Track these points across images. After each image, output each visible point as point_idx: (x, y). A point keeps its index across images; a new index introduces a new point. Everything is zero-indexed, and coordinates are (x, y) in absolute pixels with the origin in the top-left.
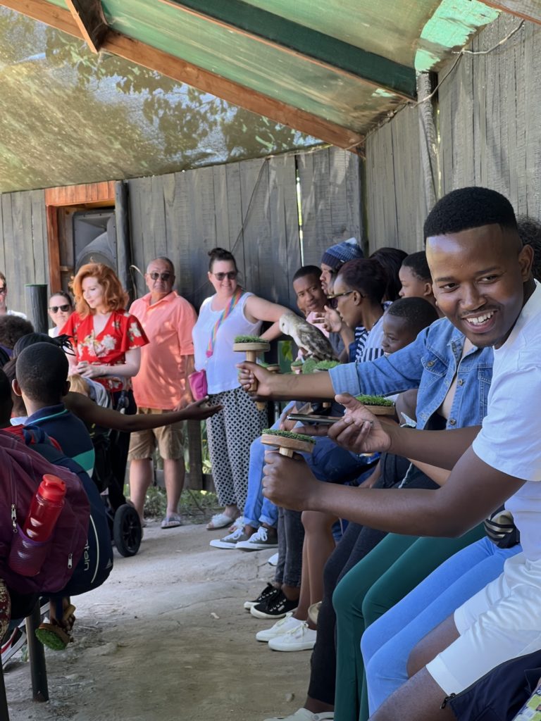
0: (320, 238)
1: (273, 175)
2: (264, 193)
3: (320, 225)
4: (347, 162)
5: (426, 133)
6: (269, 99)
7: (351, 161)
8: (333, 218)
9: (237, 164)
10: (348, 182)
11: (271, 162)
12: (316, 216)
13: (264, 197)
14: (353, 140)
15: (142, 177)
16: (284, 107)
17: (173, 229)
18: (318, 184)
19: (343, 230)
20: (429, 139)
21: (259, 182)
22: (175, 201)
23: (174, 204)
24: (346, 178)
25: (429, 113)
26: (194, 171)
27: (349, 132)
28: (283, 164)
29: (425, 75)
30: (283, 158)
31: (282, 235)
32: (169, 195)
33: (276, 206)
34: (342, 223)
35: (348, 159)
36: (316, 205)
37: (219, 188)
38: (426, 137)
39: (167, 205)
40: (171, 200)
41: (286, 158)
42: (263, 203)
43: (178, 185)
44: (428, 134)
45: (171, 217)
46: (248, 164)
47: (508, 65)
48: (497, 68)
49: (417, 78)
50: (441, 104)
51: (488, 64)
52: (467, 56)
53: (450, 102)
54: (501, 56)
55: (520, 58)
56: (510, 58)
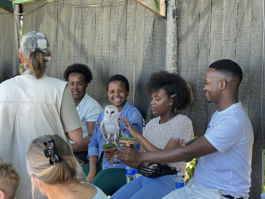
20: (18, 29)
29: (17, 5)
44: (18, 27)
47: (90, 13)
48: (80, 12)
49: (13, 5)
50: (26, 17)
51: (71, 10)
52: (52, 4)
53: (35, 17)
54: (83, 9)
55: (100, 13)
56: (91, 11)
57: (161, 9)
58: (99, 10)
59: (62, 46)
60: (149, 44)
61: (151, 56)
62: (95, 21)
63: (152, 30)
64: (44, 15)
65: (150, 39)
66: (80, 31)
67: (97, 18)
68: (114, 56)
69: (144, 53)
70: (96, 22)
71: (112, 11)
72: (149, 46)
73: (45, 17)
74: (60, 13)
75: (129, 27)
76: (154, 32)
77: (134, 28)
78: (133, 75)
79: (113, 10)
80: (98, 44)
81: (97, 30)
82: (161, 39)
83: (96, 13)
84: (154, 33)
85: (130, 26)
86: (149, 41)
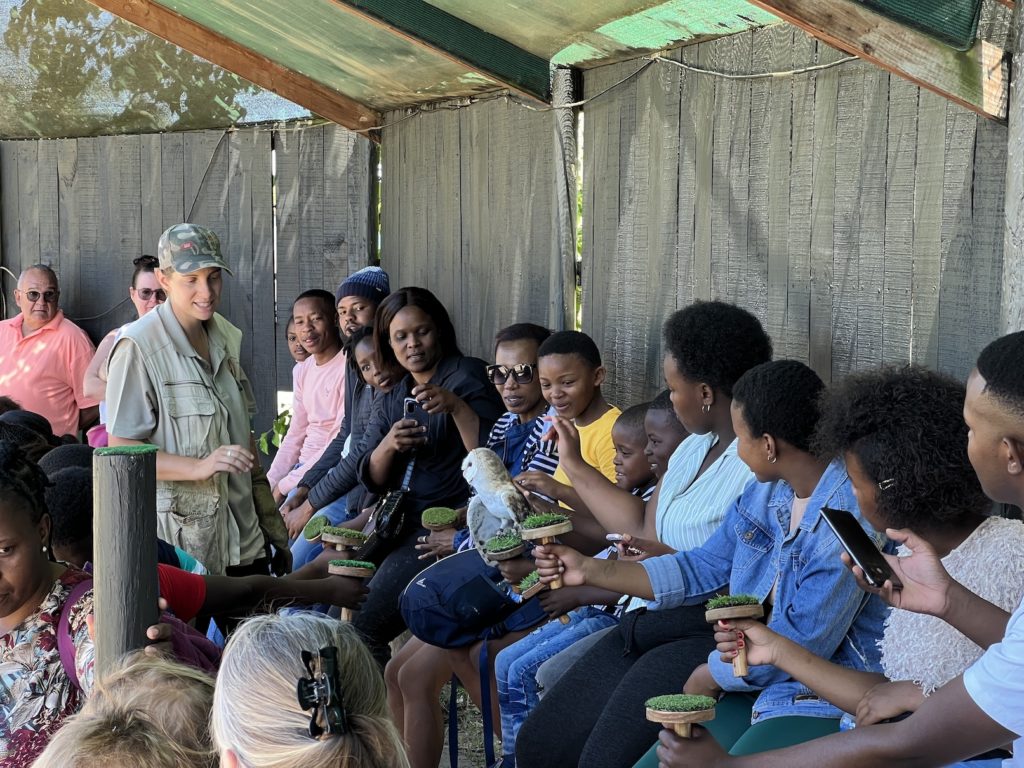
0: (304, 250)
1: (235, 155)
2: (222, 179)
3: (305, 233)
4: (351, 148)
5: (564, 150)
6: (250, 54)
7: (356, 147)
8: (325, 224)
9: (180, 135)
10: (351, 176)
11: (233, 137)
12: (301, 219)
13: (221, 186)
14: (364, 119)
15: (23, 139)
16: (271, 65)
17: (72, 219)
18: (306, 175)
19: (340, 242)
20: (567, 158)
21: (213, 162)
22: (76, 179)
23: (74, 183)
24: (349, 170)
25: (568, 123)
26: (109, 139)
27: (360, 107)
28: (252, 140)
29: (566, 71)
30: (252, 133)
31: (246, 242)
32: (66, 169)
33: (239, 200)
34: (338, 232)
35: (351, 143)
36: (300, 205)
37: (149, 167)
38: (564, 155)
39: (62, 183)
40: (70, 177)
41: (256, 134)
42: (219, 194)
43: (81, 157)
44: (567, 152)
45: (68, 200)
46: (197, 137)
47: (774, 102)
48: (746, 100)
49: (551, 73)
50: (592, 114)
51: (721, 89)
52: (665, 66)
53: (616, 117)
54: (756, 86)
55: (805, 99)
56: (779, 93)
57: (985, 87)
58: (803, 89)
59: (692, 224)
60: (961, 225)
61: (965, 274)
62: (792, 131)
63: (971, 170)
64: (643, 109)
65: (961, 207)
66: (745, 169)
67: (796, 122)
68: (847, 270)
69: (944, 260)
70: (794, 136)
71: (842, 93)
72: (958, 236)
73: (646, 117)
74: (689, 100)
75: (896, 158)
76: (977, 178)
77: (910, 161)
78: (908, 349)
79: (847, 90)
80: (798, 222)
81: (794, 169)
82: (998, 206)
83: (794, 100)
84: (976, 183)
85: (898, 151)
86: (959, 213)
